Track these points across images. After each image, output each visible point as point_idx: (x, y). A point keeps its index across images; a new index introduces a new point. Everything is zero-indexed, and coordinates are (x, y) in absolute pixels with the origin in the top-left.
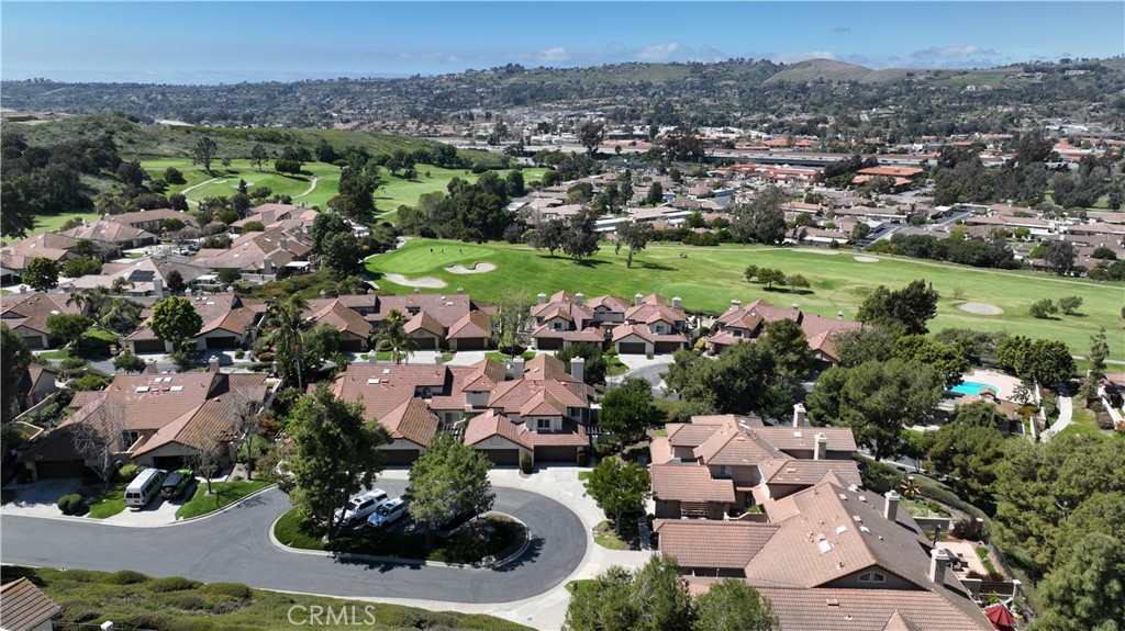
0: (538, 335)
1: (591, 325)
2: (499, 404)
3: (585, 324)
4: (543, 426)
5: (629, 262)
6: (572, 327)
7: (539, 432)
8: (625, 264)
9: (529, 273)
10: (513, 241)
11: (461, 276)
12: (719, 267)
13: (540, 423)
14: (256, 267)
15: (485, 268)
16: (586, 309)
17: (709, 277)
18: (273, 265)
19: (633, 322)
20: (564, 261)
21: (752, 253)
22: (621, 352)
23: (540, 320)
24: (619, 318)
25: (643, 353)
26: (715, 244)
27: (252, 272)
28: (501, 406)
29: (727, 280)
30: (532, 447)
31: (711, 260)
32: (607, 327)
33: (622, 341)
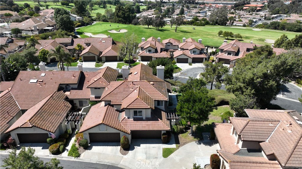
0: (141, 55)
1: (164, 51)
2: (108, 99)
3: (162, 50)
4: (137, 115)
5: (176, 30)
6: (156, 51)
7: (135, 120)
8: (174, 31)
9: (140, 33)
10: (135, 24)
11: (114, 34)
12: (207, 32)
13: (135, 113)
14: (31, 29)
15: (123, 31)
16: (162, 44)
17: (205, 35)
18: (38, 28)
19: (182, 49)
20: (153, 30)
21: (217, 28)
22: (178, 62)
23: (142, 49)
24: (176, 47)
25: (187, 62)
26: (204, 25)
27: (29, 31)
28: (109, 99)
29: (211, 36)
30: (129, 132)
31: (204, 30)
32: (171, 52)
33: (178, 57)
